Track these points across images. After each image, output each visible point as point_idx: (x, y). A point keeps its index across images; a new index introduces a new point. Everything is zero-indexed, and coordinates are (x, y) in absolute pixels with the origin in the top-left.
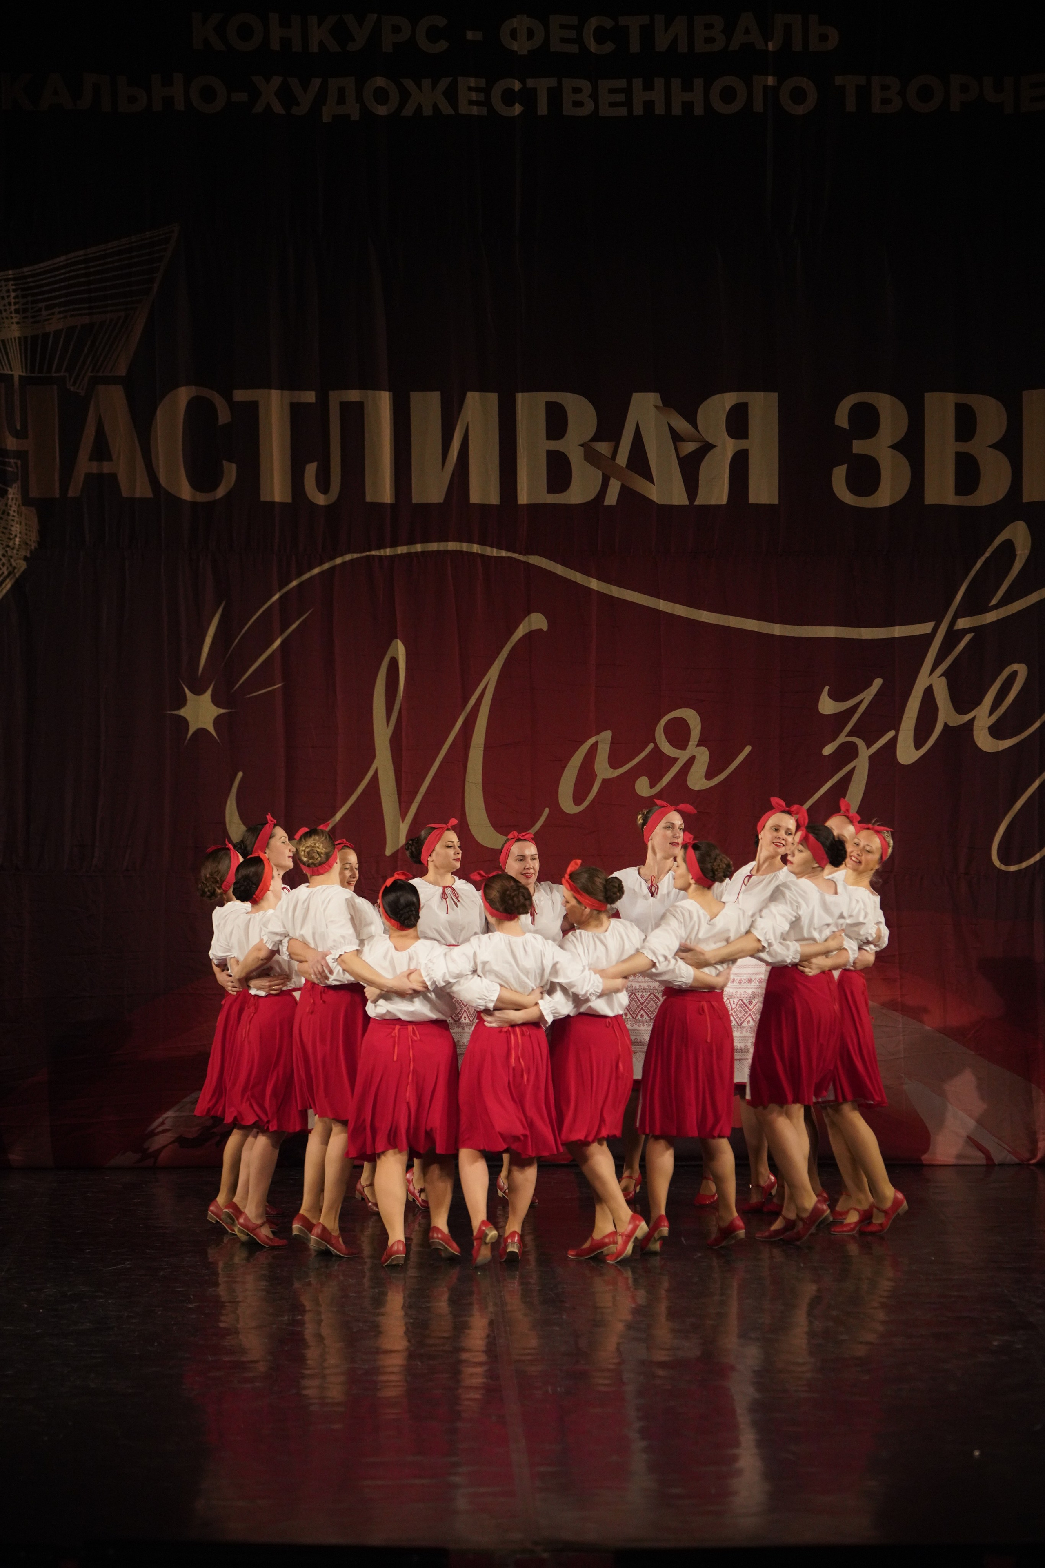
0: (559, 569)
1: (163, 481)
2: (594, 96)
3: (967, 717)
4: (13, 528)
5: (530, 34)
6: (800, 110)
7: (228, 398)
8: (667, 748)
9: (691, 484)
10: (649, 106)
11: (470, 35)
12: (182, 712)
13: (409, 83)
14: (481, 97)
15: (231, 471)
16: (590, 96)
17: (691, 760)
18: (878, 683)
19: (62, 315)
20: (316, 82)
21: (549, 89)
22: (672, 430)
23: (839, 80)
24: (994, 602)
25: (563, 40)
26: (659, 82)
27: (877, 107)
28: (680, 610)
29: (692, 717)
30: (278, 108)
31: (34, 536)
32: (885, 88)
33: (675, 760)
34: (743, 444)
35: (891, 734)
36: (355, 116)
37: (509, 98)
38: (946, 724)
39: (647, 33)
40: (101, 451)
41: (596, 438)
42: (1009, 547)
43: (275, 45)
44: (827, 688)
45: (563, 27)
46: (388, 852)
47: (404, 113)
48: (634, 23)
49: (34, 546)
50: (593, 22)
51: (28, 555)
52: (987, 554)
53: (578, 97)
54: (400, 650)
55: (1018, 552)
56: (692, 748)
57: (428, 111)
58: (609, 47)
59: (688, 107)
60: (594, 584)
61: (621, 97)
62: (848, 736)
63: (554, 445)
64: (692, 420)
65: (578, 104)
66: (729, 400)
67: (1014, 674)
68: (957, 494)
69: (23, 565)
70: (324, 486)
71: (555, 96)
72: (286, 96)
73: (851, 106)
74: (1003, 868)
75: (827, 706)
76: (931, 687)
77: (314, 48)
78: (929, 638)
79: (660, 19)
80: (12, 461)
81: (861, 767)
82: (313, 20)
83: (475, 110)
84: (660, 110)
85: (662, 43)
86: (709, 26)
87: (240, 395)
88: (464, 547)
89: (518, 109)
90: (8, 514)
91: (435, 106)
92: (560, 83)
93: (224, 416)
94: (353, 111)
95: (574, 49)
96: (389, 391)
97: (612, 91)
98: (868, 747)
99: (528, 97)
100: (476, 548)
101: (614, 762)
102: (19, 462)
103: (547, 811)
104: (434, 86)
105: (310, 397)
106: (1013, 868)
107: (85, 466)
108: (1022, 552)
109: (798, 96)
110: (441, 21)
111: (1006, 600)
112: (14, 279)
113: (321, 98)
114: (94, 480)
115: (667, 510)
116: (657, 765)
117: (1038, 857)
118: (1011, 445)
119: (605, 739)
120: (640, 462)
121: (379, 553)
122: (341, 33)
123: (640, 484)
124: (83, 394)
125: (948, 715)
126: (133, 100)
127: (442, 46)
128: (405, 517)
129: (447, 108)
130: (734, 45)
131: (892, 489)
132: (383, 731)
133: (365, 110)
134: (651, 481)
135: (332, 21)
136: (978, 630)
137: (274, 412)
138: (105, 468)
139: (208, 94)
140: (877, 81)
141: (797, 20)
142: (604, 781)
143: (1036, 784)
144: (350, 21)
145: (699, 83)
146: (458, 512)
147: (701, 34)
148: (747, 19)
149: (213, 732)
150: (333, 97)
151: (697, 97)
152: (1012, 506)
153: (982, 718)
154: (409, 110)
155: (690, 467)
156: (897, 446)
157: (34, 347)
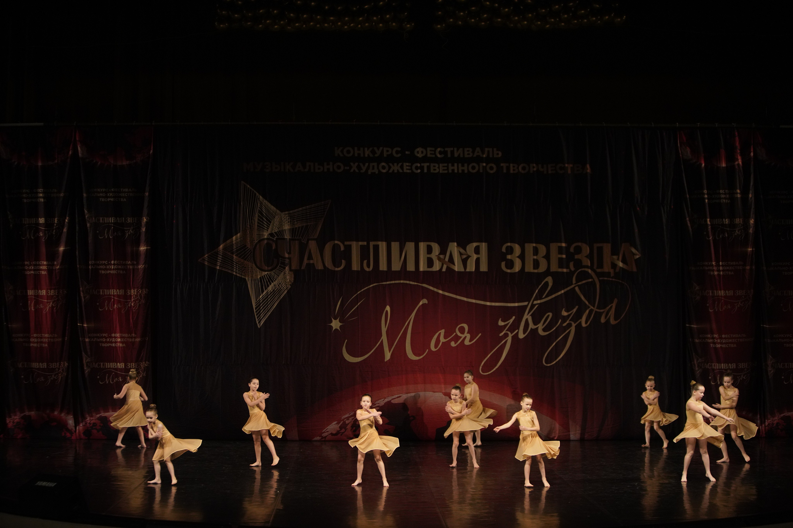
0: (431, 288)
1: (326, 265)
3: (537, 326)
4: (287, 277)
5: (422, 152)
6: (492, 172)
7: (343, 244)
8: (459, 334)
9: (465, 266)
10: (453, 170)
11: (407, 153)
12: (331, 324)
13: (391, 164)
14: (410, 168)
15: (344, 262)
16: (438, 168)
17: (465, 337)
18: (514, 317)
19: (300, 223)
20: (367, 164)
21: (427, 166)
22: (460, 252)
23: (502, 165)
24: (544, 297)
25: (431, 154)
26: (456, 164)
27: (512, 171)
28: (465, 299)
29: (466, 326)
30: (357, 171)
31: (293, 279)
32: (514, 167)
33: (461, 337)
34: (478, 256)
35: (517, 330)
36: (377, 173)
37: (417, 168)
38: (531, 328)
39: (452, 152)
40: (310, 257)
41: (440, 254)
42: (547, 284)
43: (356, 155)
44: (500, 319)
45: (431, 150)
46: (385, 361)
48: (449, 150)
49: (292, 282)
50: (439, 149)
51: (291, 284)
52: (541, 285)
53: (434, 168)
54: (388, 308)
56: (466, 334)
57: (396, 171)
58: (443, 156)
59: (463, 171)
60: (441, 292)
61: (446, 168)
62: (506, 331)
63: (429, 256)
64: (465, 250)
65: (435, 170)
66: (475, 244)
67: (548, 316)
68: (534, 269)
69: (290, 287)
70: (368, 266)
71: (429, 167)
72: (359, 168)
73: (505, 171)
74: (546, 365)
75: (501, 323)
76: (527, 318)
77: (366, 156)
78: (527, 306)
79: (455, 149)
80: (287, 260)
81: (509, 339)
82: (366, 149)
83: (408, 171)
84: (456, 171)
85: (456, 155)
86: (468, 151)
87: (347, 243)
88: (405, 282)
89: (419, 171)
90: (286, 274)
91: (398, 170)
92: (430, 164)
93: (342, 248)
94: (376, 171)
95: (434, 156)
96: (385, 241)
97: (443, 167)
98: (511, 334)
99: (422, 168)
100: (408, 282)
101: (445, 337)
102: (289, 260)
103: (427, 350)
104: (397, 165)
105: (365, 243)
106: (549, 365)
107: (306, 261)
108: (550, 284)
109: (491, 168)
110: (399, 149)
111: (546, 297)
112: (288, 214)
113: (368, 168)
114: (308, 265)
115: (459, 273)
116: (457, 338)
117: (555, 362)
118: (547, 257)
119: (442, 332)
120: (451, 260)
121: (383, 283)
122: (373, 152)
123: (452, 266)
124: (306, 243)
125: (531, 326)
126: (319, 169)
127: (399, 155)
128: (390, 274)
129: (401, 171)
130: (475, 156)
131: (517, 268)
132: (384, 330)
133: (379, 171)
134: (454, 264)
135: (371, 149)
136: (540, 304)
137: (355, 247)
138: (311, 262)
139: (339, 167)
140: (511, 165)
141: (491, 150)
142: (443, 343)
143: (554, 344)
144: (375, 149)
145: (466, 165)
146: (403, 273)
147: (466, 153)
148: (478, 149)
149: (339, 329)
150: (371, 168)
151: (465, 168)
152: (548, 273)
153: (540, 326)
154: (391, 171)
155: (464, 262)
156: (518, 257)
157: (293, 231)
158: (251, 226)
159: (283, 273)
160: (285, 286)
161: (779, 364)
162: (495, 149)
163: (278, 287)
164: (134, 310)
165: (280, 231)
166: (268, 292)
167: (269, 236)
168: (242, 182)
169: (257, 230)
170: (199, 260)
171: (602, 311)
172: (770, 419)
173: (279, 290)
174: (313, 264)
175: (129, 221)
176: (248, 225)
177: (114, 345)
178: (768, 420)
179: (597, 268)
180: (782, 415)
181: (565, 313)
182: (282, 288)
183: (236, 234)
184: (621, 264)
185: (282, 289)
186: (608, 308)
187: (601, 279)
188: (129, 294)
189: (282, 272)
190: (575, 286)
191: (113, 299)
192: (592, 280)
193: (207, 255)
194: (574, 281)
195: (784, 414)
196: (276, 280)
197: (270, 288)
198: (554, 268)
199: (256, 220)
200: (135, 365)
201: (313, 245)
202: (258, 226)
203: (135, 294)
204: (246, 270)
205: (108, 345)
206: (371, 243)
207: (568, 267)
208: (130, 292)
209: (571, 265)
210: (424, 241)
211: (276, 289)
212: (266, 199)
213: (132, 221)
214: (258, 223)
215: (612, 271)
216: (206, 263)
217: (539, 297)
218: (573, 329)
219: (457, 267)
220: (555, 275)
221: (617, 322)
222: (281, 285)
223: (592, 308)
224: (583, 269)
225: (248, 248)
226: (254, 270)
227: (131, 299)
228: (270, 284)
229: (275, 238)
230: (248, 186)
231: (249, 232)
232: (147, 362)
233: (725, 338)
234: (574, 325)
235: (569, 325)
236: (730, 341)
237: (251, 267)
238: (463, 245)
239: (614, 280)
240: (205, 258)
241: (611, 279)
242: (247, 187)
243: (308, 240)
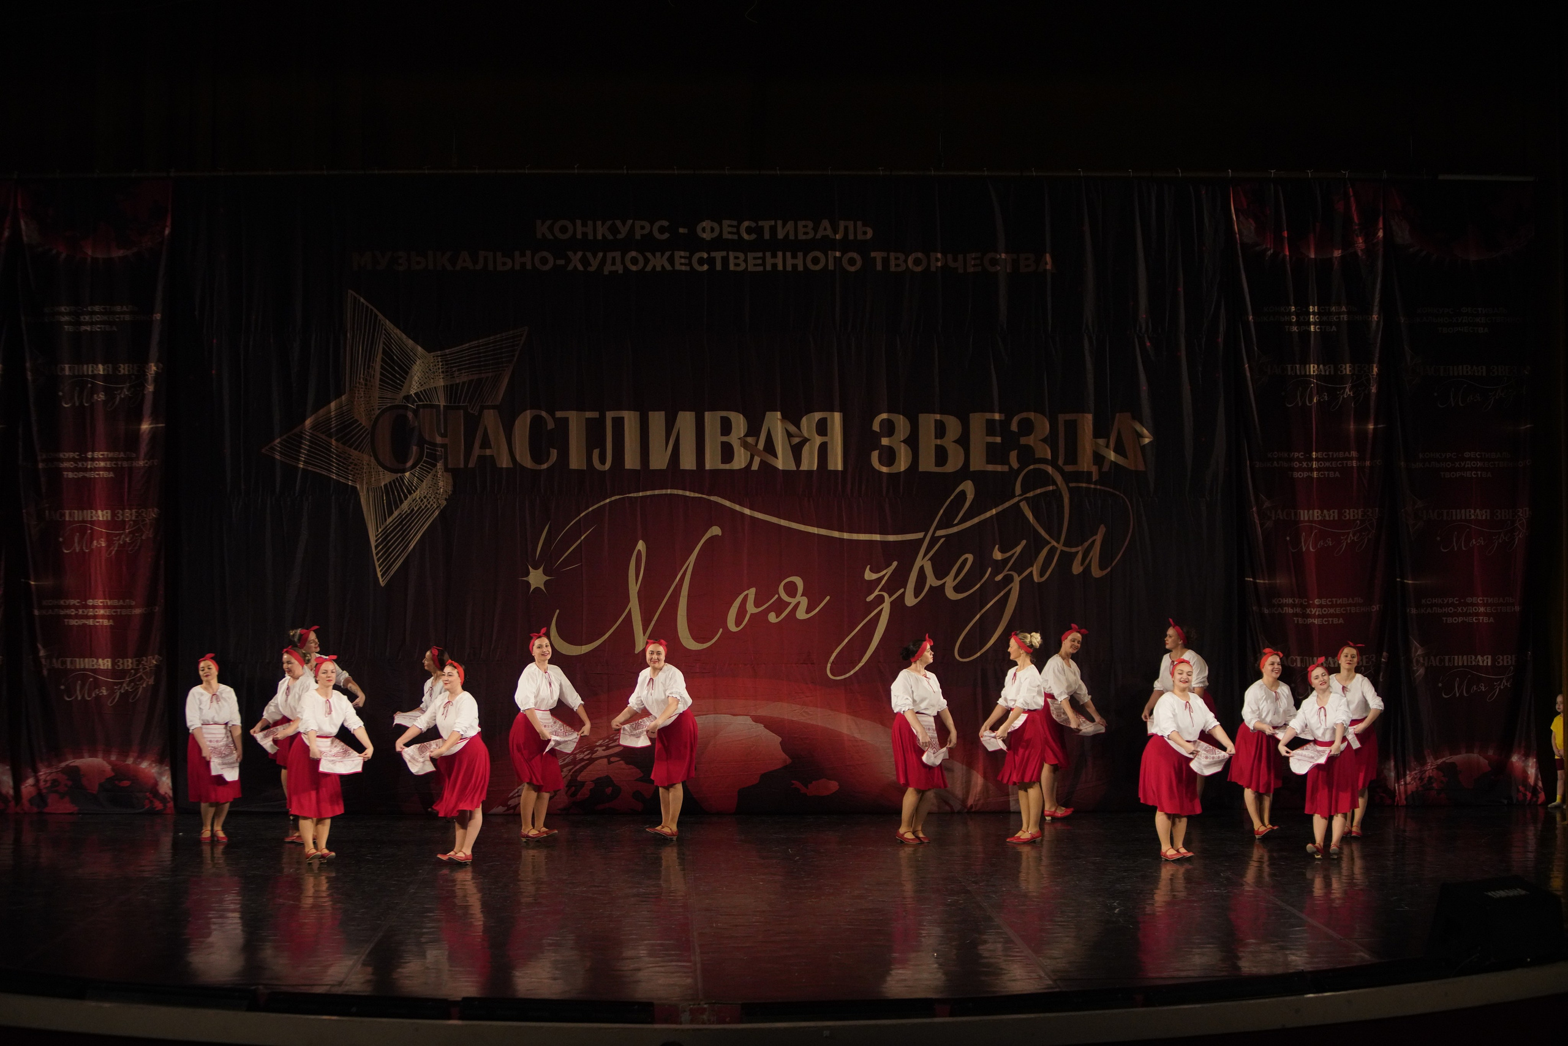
0: (727, 503)
1: (518, 458)
2: (746, 261)
3: (942, 582)
4: (439, 484)
5: (712, 230)
6: (852, 269)
7: (553, 415)
8: (785, 597)
10: (774, 265)
11: (681, 230)
12: (527, 579)
13: (649, 255)
14: (687, 261)
15: (554, 453)
16: (744, 261)
17: (799, 603)
18: (895, 564)
20: (600, 255)
21: (723, 258)
22: (787, 431)
23: (873, 254)
24: (955, 522)
25: (729, 233)
26: (780, 254)
27: (893, 269)
28: (796, 526)
29: (799, 581)
30: (580, 268)
32: (897, 259)
33: (790, 603)
34: (824, 439)
35: (902, 590)
36: (621, 272)
37: (701, 262)
38: (931, 585)
39: (773, 229)
40: (485, 444)
41: (746, 435)
42: (963, 494)
43: (579, 236)
44: (869, 566)
47: (646, 270)
48: (766, 225)
49: (450, 493)
50: (746, 224)
51: (447, 497)
52: (952, 497)
53: (737, 261)
54: (641, 546)
55: (968, 497)
56: (798, 598)
58: (754, 236)
59: (795, 266)
60: (747, 511)
61: (760, 261)
62: (879, 591)
63: (725, 439)
64: (798, 425)
66: (817, 416)
67: (966, 560)
68: (936, 466)
69: (445, 503)
70: (603, 460)
71: (725, 260)
72: (585, 261)
73: (879, 267)
74: (961, 660)
75: (869, 575)
76: (923, 566)
78: (922, 540)
79: (780, 223)
81: (886, 607)
82: (599, 223)
83: (683, 268)
84: (780, 268)
85: (780, 235)
86: (805, 226)
87: (559, 414)
88: (675, 492)
89: (706, 267)
90: (437, 476)
91: (663, 266)
92: (727, 254)
93: (551, 425)
94: (619, 268)
95: (735, 237)
96: (637, 411)
97: (755, 258)
98: (890, 597)
99: (711, 261)
100: (680, 492)
101: (757, 605)
102: (443, 449)
103: (721, 630)
105: (597, 415)
106: (966, 660)
107: (477, 451)
108: (970, 496)
109: (852, 262)
111: (963, 521)
112: (441, 356)
113: (603, 262)
114: (482, 459)
115: (786, 472)
116: (780, 606)
117: (979, 654)
118: (964, 441)
119: (752, 592)
120: (770, 448)
121: (632, 495)
122: (614, 230)
123: (771, 460)
124: (477, 414)
125: (931, 581)
126: (504, 264)
127: (666, 236)
128: (645, 476)
129: (668, 267)
130: (819, 236)
131: (902, 464)
132: (634, 589)
133: (625, 268)
134: (777, 458)
135: (609, 223)
136: (948, 537)
137: (576, 422)
138: (488, 452)
139: (544, 261)
140: (892, 255)
141: (851, 224)
142: (752, 614)
143: (978, 616)
144: (618, 223)
145: (800, 255)
146: (673, 474)
147: (801, 230)
148: (825, 223)
149: (543, 589)
150: (609, 261)
151: (799, 262)
152: (964, 473)
153: (950, 582)
154: (649, 268)
155: (797, 451)
156: (904, 441)
157: (451, 391)
158: (366, 380)
159: (430, 475)
160: (434, 503)
161: (1432, 658)
162: (859, 223)
163: (421, 504)
164: (131, 551)
165: (424, 390)
166: (400, 513)
167: (404, 401)
168: (350, 291)
169: (380, 388)
170: (263, 451)
171: (1074, 550)
172: (1415, 770)
173: (423, 510)
174: (492, 456)
175: (122, 371)
176: (362, 380)
177: (91, 622)
178: (1410, 771)
179: (1065, 463)
180: (1440, 761)
181: (998, 555)
182: (429, 506)
183: (338, 395)
184: (1112, 456)
185: (428, 509)
186: (1086, 544)
187: (1071, 485)
188: (121, 518)
189: (429, 473)
190: (1019, 499)
191: (91, 529)
192: (1055, 488)
193: (278, 440)
194: (1018, 490)
195: (1444, 759)
196: (417, 489)
197: (405, 506)
198: (978, 463)
199: (378, 368)
200: (132, 663)
201: (490, 420)
202: (381, 380)
203: (134, 518)
204: (357, 470)
205: (81, 622)
206: (607, 413)
207: (1005, 461)
208: (123, 515)
209: (1013, 456)
210: (713, 408)
211: (417, 507)
212: (399, 327)
213: (129, 371)
214: (382, 374)
215: (1094, 469)
216: (278, 456)
217: (946, 523)
218: (1015, 586)
219: (782, 461)
220: (979, 478)
221: (1105, 572)
222: (428, 500)
223: (1055, 544)
224: (1037, 466)
225: (361, 424)
226: (374, 468)
227: (124, 529)
228: (406, 498)
229: (415, 404)
230: (362, 300)
231: (362, 393)
232: (156, 656)
233: (1321, 606)
234: (1017, 579)
235: (1008, 580)
236: (1332, 611)
237: (368, 464)
238: (793, 417)
239: (1098, 487)
240: (275, 445)
241: (1093, 486)
242: (359, 300)
243: (483, 408)
